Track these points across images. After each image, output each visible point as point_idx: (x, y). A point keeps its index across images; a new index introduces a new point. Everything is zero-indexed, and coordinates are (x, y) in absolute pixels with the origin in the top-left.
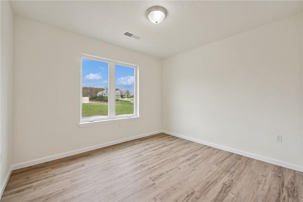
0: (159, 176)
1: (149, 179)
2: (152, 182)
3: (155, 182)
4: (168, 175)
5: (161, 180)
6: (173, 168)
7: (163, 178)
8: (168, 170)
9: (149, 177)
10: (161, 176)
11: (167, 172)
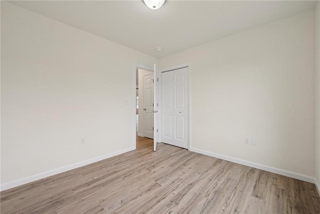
0: (151, 189)
1: (161, 185)
2: (158, 182)
3: (155, 182)
4: (140, 191)
5: (149, 184)
6: (131, 202)
7: (146, 187)
8: (140, 198)
9: (161, 187)
10: (149, 188)
11: (141, 194)
